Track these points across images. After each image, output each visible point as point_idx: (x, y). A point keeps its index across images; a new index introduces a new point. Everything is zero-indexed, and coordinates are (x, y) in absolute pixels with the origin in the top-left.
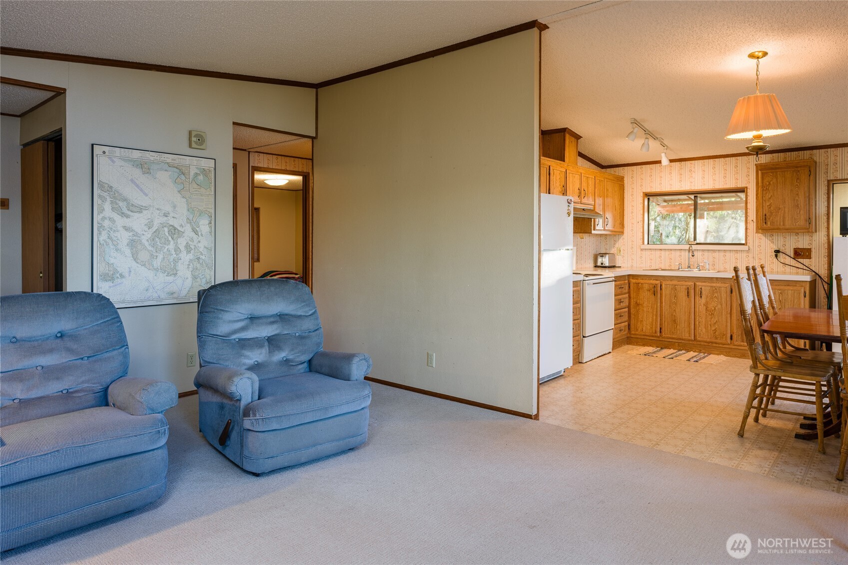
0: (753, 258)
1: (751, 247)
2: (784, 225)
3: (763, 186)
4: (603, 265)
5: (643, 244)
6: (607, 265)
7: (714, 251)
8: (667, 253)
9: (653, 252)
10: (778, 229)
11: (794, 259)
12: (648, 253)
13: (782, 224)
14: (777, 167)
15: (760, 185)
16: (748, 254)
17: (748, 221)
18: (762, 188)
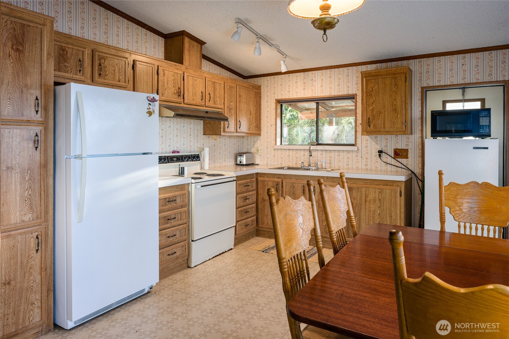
0: (362, 157)
1: (360, 148)
2: (384, 128)
3: (367, 92)
4: (242, 163)
5: (276, 144)
6: (244, 163)
7: (330, 151)
8: (294, 152)
9: (283, 152)
10: (380, 131)
11: (394, 158)
12: (279, 152)
13: (382, 126)
14: (378, 74)
15: (364, 90)
16: (357, 154)
17: (357, 125)
18: (367, 94)
